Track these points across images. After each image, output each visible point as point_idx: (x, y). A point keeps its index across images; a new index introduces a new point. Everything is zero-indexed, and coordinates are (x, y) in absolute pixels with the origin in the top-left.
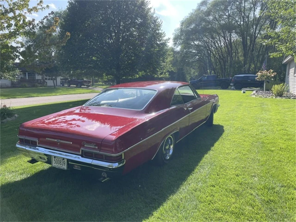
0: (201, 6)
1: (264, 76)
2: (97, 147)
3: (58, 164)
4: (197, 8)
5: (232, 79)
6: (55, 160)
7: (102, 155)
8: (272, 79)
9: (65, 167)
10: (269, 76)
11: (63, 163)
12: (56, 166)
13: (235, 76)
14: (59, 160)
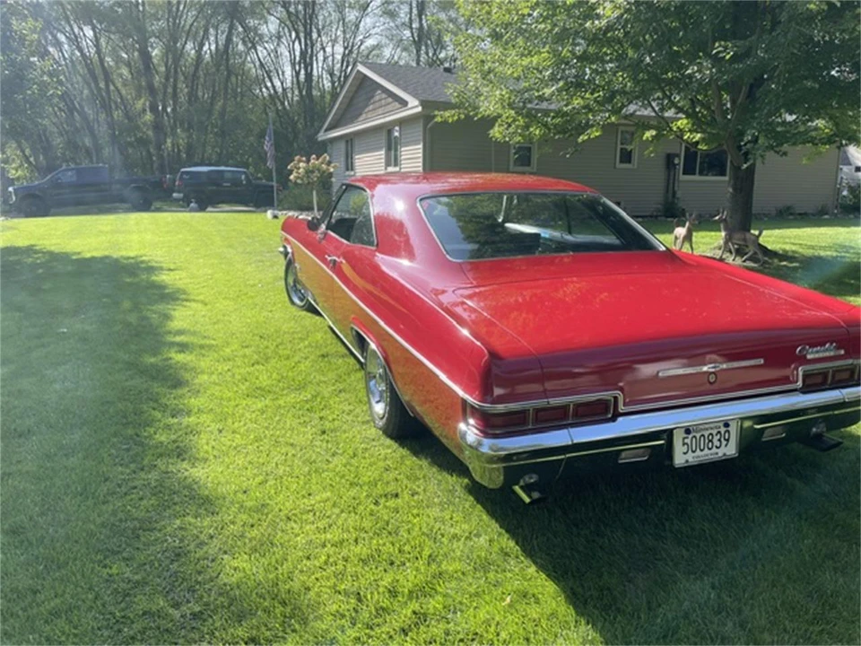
1: (312, 172)
2: (842, 352)
6: (689, 441)
9: (730, 450)
10: (324, 172)
11: (719, 440)
12: (691, 460)
13: (183, 170)
14: (703, 435)
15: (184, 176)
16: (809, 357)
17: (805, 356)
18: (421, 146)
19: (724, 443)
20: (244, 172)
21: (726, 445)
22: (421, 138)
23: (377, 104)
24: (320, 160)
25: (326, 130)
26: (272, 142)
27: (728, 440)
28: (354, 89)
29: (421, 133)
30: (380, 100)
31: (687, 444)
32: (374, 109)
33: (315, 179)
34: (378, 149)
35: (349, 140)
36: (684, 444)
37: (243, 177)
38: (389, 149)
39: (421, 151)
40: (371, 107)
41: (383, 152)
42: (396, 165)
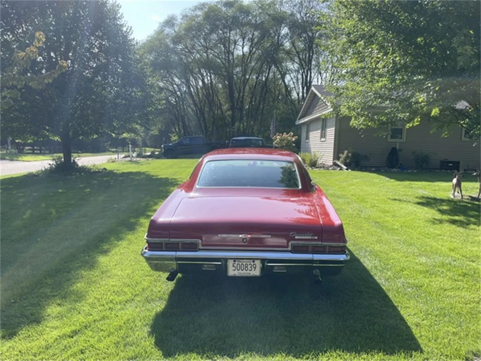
0: (165, 27)
1: (283, 141)
2: (316, 238)
3: (240, 271)
4: (158, 28)
5: (229, 142)
6: (236, 265)
7: (324, 247)
8: (294, 145)
9: (257, 272)
10: (289, 141)
11: (251, 267)
12: (237, 274)
13: (234, 138)
14: (242, 264)
15: (234, 142)
16: (296, 237)
17: (294, 237)
18: (334, 129)
19: (253, 269)
20: (261, 140)
21: (254, 270)
22: (334, 124)
23: (320, 106)
24: (288, 135)
25: (299, 119)
26: (275, 125)
27: (255, 268)
28: (311, 99)
29: (334, 122)
30: (321, 104)
31: (235, 266)
32: (318, 109)
33: (284, 144)
34: (318, 129)
35: (308, 124)
36: (233, 266)
37: (260, 142)
38: (322, 130)
39: (334, 131)
40: (317, 108)
41: (320, 131)
42: (324, 138)
